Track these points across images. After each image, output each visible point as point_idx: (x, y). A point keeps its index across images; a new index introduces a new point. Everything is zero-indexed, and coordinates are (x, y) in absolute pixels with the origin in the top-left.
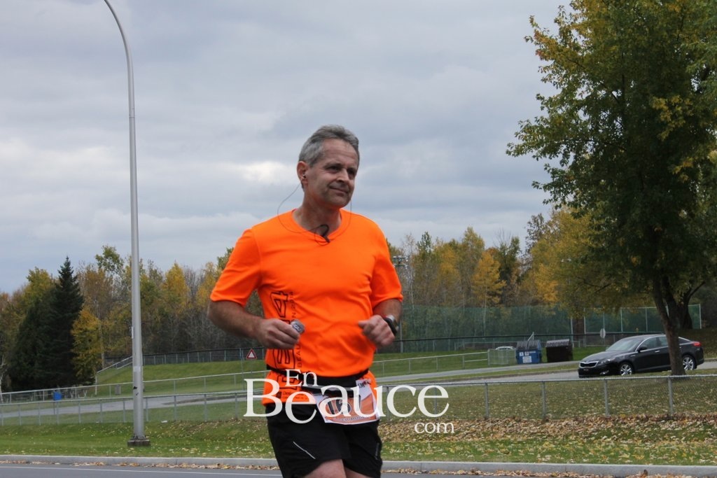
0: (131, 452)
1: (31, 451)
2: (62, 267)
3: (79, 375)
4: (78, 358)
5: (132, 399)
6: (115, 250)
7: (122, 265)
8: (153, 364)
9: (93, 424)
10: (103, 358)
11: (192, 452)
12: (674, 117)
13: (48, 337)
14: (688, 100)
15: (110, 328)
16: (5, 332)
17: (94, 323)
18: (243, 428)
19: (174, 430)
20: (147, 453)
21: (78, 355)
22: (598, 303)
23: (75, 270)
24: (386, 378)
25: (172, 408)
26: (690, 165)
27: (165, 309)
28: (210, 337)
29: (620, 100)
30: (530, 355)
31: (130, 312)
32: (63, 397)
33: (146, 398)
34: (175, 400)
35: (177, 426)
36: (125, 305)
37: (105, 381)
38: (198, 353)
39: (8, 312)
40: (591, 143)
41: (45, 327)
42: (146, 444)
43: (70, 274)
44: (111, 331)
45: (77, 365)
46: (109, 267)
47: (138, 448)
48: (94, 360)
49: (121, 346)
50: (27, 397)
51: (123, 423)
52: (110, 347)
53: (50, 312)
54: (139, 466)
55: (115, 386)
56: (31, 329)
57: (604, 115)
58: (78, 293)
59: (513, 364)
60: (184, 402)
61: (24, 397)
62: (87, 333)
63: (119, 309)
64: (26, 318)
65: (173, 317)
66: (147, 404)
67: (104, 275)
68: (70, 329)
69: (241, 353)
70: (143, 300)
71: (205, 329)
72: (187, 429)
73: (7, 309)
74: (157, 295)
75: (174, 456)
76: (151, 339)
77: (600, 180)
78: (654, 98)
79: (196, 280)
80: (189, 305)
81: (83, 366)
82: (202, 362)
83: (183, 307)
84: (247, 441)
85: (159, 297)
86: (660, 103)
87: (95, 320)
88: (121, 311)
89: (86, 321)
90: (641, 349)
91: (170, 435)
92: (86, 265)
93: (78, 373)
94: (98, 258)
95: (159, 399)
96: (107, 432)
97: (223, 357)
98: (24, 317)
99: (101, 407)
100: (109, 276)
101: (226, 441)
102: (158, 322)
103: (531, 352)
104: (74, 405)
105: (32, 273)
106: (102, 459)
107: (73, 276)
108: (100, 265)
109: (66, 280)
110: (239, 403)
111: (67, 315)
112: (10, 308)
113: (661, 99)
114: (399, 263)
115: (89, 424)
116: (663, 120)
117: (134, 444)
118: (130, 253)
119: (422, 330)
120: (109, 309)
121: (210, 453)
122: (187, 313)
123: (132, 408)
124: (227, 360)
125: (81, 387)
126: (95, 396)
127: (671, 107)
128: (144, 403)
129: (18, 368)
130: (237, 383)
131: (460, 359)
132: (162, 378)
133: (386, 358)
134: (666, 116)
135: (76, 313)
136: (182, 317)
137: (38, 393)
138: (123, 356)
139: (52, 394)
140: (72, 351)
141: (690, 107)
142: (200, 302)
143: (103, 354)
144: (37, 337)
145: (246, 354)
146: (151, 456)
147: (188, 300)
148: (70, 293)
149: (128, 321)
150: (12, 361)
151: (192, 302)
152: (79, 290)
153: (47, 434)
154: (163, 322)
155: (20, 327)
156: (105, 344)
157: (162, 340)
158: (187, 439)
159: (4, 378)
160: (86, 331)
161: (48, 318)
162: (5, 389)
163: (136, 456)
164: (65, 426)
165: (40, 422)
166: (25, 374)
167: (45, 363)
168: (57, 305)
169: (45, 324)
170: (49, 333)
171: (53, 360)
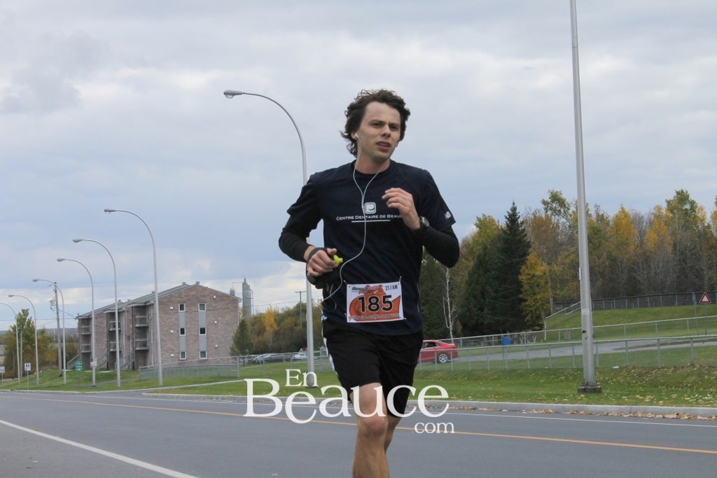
0: (581, 399)
1: (479, 397)
2: (508, 212)
3: (528, 321)
4: (527, 303)
5: (580, 344)
6: (561, 194)
7: (569, 209)
8: (602, 309)
9: (542, 369)
10: (551, 303)
11: (647, 399)
13: (497, 282)
15: (558, 273)
16: (455, 278)
18: (700, 374)
19: (626, 377)
20: (599, 400)
21: (526, 301)
23: (522, 214)
25: (623, 353)
27: (613, 253)
28: (660, 282)
31: (578, 256)
32: (512, 343)
33: (596, 343)
34: (627, 345)
35: (629, 372)
36: (572, 249)
37: (553, 328)
38: (648, 298)
41: (493, 272)
42: (597, 391)
43: (517, 220)
44: (559, 275)
45: (526, 310)
46: (555, 212)
47: (589, 395)
48: (542, 305)
49: (570, 292)
50: (478, 342)
51: (573, 369)
53: (499, 258)
54: (590, 414)
55: (564, 331)
56: (479, 275)
58: (525, 238)
60: (636, 347)
61: (475, 342)
62: (535, 278)
63: (567, 254)
64: (475, 265)
65: (621, 262)
66: (597, 349)
67: (550, 220)
68: (517, 275)
69: (694, 298)
70: (590, 244)
71: (655, 273)
72: (640, 375)
74: (604, 239)
75: (628, 404)
76: (599, 283)
79: (644, 224)
80: (638, 249)
81: (531, 311)
82: (652, 306)
83: (632, 251)
84: (705, 389)
85: (607, 241)
87: (542, 265)
88: (569, 255)
89: (532, 267)
91: (622, 381)
92: (532, 211)
93: (527, 318)
94: (544, 203)
95: (604, 344)
96: (557, 378)
97: (675, 303)
98: (472, 264)
99: (550, 352)
100: (556, 221)
101: (682, 387)
102: (605, 267)
104: (523, 350)
105: (479, 219)
106: (551, 406)
107: (519, 222)
108: (546, 209)
109: (512, 225)
110: (694, 348)
111: (514, 260)
115: (539, 369)
117: (584, 391)
118: (576, 198)
120: (556, 254)
121: (668, 401)
122: (636, 258)
123: (581, 354)
124: (678, 305)
125: (531, 332)
126: (545, 342)
128: (595, 348)
129: (468, 314)
130: (690, 328)
132: (611, 323)
135: (524, 259)
136: (631, 261)
137: (487, 338)
138: (572, 301)
139: (502, 339)
140: (521, 296)
142: (650, 245)
143: (551, 300)
144: (486, 283)
145: (699, 297)
146: (603, 404)
147: (636, 244)
148: (517, 238)
149: (575, 266)
150: (462, 307)
151: (641, 246)
152: (526, 235)
153: (496, 379)
154: (611, 267)
155: (469, 273)
156: (553, 289)
157: (611, 285)
158: (640, 385)
159: (455, 324)
160: (533, 277)
161: (496, 264)
162: (456, 334)
163: (587, 404)
164: (514, 371)
165: (489, 368)
166: (475, 320)
167: (494, 308)
168: (504, 251)
169: (493, 269)
170: (497, 278)
171: (501, 306)
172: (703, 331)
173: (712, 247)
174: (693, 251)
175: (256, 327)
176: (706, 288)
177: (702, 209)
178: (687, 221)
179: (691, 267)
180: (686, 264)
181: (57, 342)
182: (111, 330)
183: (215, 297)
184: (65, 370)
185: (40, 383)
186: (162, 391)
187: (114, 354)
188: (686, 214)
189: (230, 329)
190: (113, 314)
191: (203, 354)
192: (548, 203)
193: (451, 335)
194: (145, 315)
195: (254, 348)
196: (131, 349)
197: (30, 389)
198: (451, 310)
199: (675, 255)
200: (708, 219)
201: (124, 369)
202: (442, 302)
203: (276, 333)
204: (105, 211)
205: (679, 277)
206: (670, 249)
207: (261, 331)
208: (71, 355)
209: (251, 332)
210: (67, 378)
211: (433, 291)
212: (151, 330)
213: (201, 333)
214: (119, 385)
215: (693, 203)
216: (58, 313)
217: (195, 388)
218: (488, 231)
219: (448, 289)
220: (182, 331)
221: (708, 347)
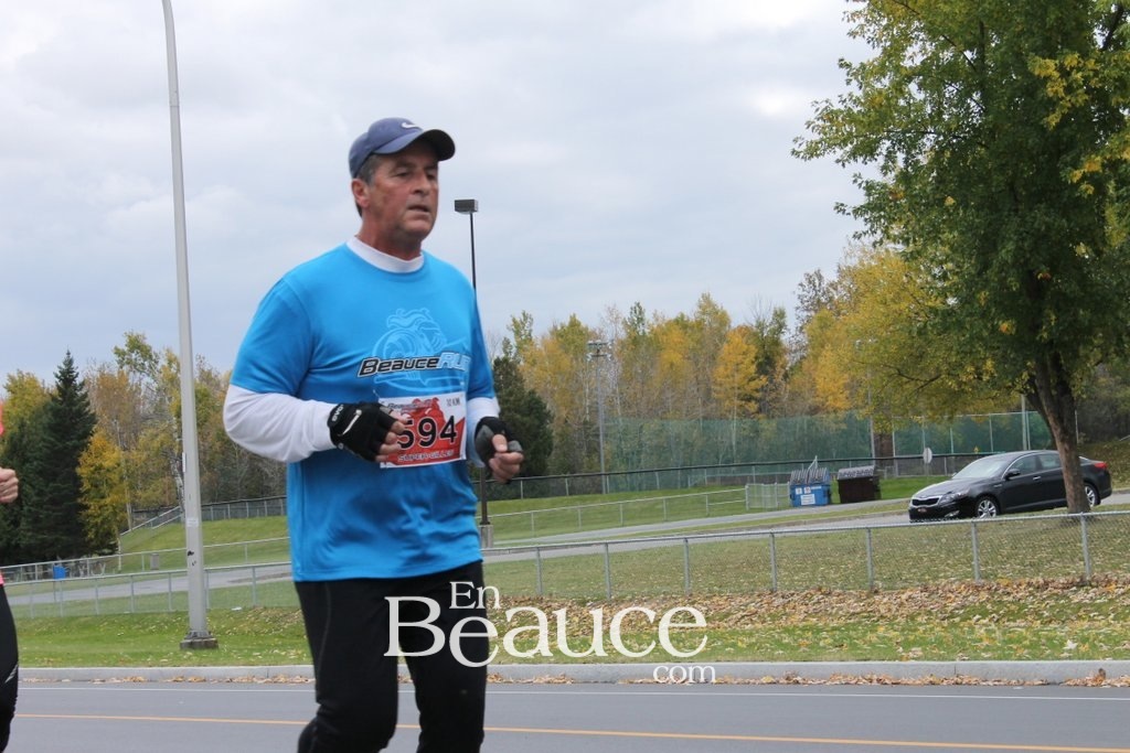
0: (188, 659)
2: (60, 367)
3: (91, 540)
4: (89, 512)
5: (185, 574)
6: (144, 338)
7: (157, 362)
8: (211, 519)
9: (120, 615)
10: (129, 511)
12: (1069, 90)
13: (40, 479)
14: (1093, 61)
15: (139, 464)
19: (253, 623)
20: (217, 659)
21: (87, 507)
22: (921, 405)
23: (83, 372)
24: (586, 533)
25: (248, 587)
26: (1097, 167)
29: (978, 66)
30: (813, 492)
32: (67, 575)
33: (208, 571)
34: (254, 574)
35: (257, 616)
36: (160, 426)
37: (134, 549)
40: (931, 136)
41: (35, 463)
42: (211, 645)
43: (73, 380)
44: (142, 467)
45: (88, 522)
46: (135, 366)
47: (198, 652)
48: (115, 514)
49: (157, 493)
50: (10, 576)
51: (169, 613)
52: (139, 493)
53: (44, 440)
54: (204, 681)
55: (150, 555)
57: (951, 90)
58: (88, 409)
59: (785, 508)
60: (264, 578)
62: (102, 471)
63: (152, 433)
64: (5, 452)
67: (127, 379)
68: (74, 467)
72: (275, 620)
75: (262, 663)
77: (945, 198)
78: (1037, 58)
81: (96, 525)
86: (1046, 67)
87: (114, 450)
88: (156, 436)
89: (99, 455)
90: (1010, 475)
91: (247, 629)
92: (98, 366)
93: (90, 536)
94: (118, 352)
95: (220, 573)
96: (144, 628)
99: (132, 587)
100: (136, 381)
102: (216, 451)
103: (814, 488)
104: (87, 586)
105: (11, 379)
106: (142, 671)
107: (78, 383)
108: (120, 362)
109: (66, 387)
111: (70, 443)
113: (1047, 60)
114: (598, 351)
115: (114, 615)
116: (1051, 95)
117: (192, 646)
119: (635, 458)
120: (136, 433)
123: (184, 589)
125: (95, 557)
126: (120, 572)
127: (1065, 73)
128: (205, 579)
131: (700, 501)
132: (224, 541)
133: (584, 501)
134: (1055, 88)
135: (84, 441)
137: (28, 568)
138: (161, 508)
139: (50, 570)
140: (79, 500)
141: (1096, 73)
143: (128, 506)
146: (223, 665)
148: (77, 407)
152: (88, 404)
153: (44, 633)
154: (223, 453)
156: (132, 488)
157: (222, 480)
160: (100, 469)
161: (40, 449)
164: (72, 619)
165: (32, 616)
166: (5, 540)
167: (37, 520)
168: (53, 428)
169: (36, 459)
170: (40, 473)
171: (48, 517)
192: (124, 353)
218: (26, 397)
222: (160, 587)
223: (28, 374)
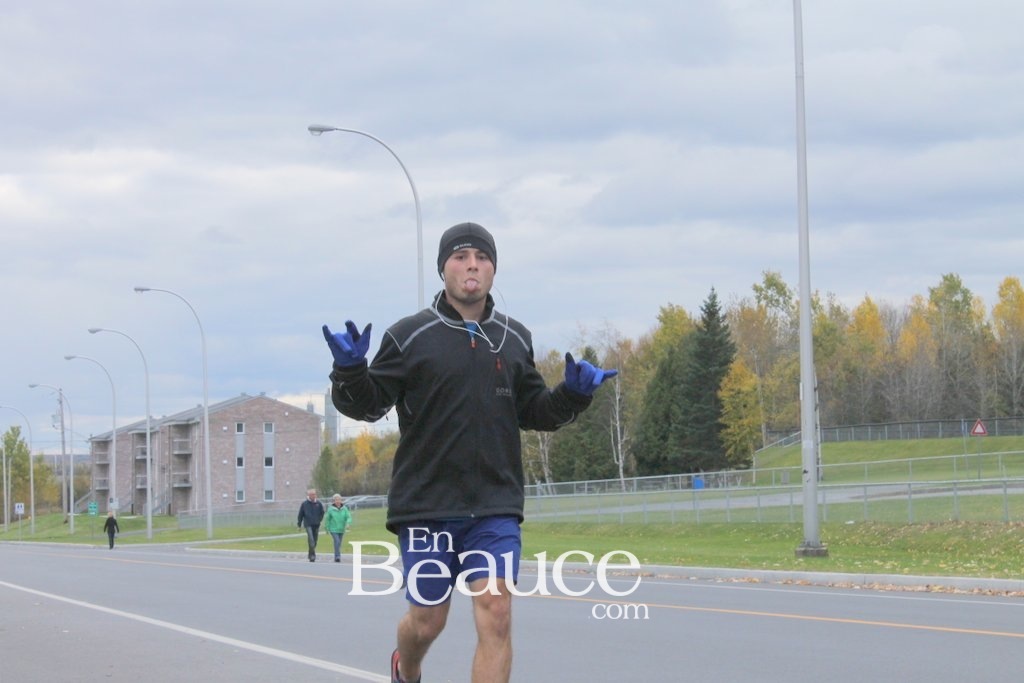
0: (799, 564)
1: (658, 560)
2: (705, 302)
3: (730, 456)
4: (729, 431)
5: (800, 489)
6: (780, 277)
7: (790, 298)
8: (835, 441)
9: (747, 523)
10: (764, 431)
11: (888, 566)
13: (687, 400)
15: (774, 390)
16: (628, 393)
17: (750, 382)
18: (966, 534)
19: (864, 536)
20: (823, 566)
21: (729, 427)
23: (724, 306)
25: (862, 504)
27: (853, 362)
28: (917, 403)
32: (707, 486)
33: (821, 488)
34: (866, 492)
35: (868, 529)
36: (793, 356)
37: (767, 465)
38: (901, 426)
39: (630, 366)
41: (682, 386)
42: (822, 554)
43: (716, 312)
44: (776, 392)
45: (728, 440)
47: (810, 559)
48: (751, 433)
49: (790, 415)
50: (658, 485)
51: (790, 524)
53: (690, 366)
54: (810, 584)
55: (780, 470)
56: (663, 390)
58: (729, 339)
60: (879, 495)
61: (655, 484)
62: (741, 395)
63: (786, 362)
64: (657, 375)
65: (863, 374)
66: (824, 497)
67: (765, 313)
68: (716, 390)
69: (964, 426)
71: (911, 391)
72: (883, 534)
73: (630, 362)
74: (840, 342)
75: (861, 571)
76: (831, 405)
79: (898, 321)
80: (888, 356)
81: (735, 442)
82: (906, 438)
83: (878, 359)
84: (972, 554)
85: (844, 345)
87: (751, 377)
88: (789, 364)
89: (738, 380)
91: (858, 541)
92: (739, 300)
93: (729, 452)
96: (768, 535)
97: (937, 434)
98: (653, 372)
99: (759, 500)
100: (772, 315)
101: (941, 552)
102: (841, 381)
104: (725, 497)
105: (663, 310)
106: (758, 573)
107: (720, 315)
108: (758, 299)
109: (710, 319)
110: (959, 497)
111: (712, 369)
112: (633, 360)
115: (742, 523)
117: (805, 553)
120: (771, 362)
121: (915, 569)
122: (885, 368)
123: (802, 503)
124: (943, 437)
125: (733, 471)
126: (754, 485)
128: (820, 494)
129: (645, 444)
130: (958, 469)
132: (849, 461)
135: (725, 367)
136: (878, 373)
137: (673, 478)
138: (791, 429)
139: (692, 481)
140: (720, 420)
142: (905, 351)
143: (763, 426)
144: (672, 401)
145: (971, 424)
146: (828, 571)
147: (886, 349)
148: (717, 338)
149: (795, 380)
150: (637, 434)
151: (892, 353)
152: (729, 334)
153: (683, 536)
154: (849, 381)
155: (648, 387)
156: (767, 411)
157: (848, 406)
158: (883, 548)
159: (626, 458)
160: (739, 393)
161: (687, 374)
162: (627, 472)
163: (806, 570)
164: (708, 525)
165: (673, 520)
166: (655, 453)
167: (683, 437)
168: (699, 356)
169: (682, 382)
170: (687, 395)
171: (693, 433)
172: (976, 473)
173: (992, 356)
174: (967, 361)
175: (344, 457)
176: (982, 413)
177: (979, 302)
178: (959, 318)
179: (961, 383)
180: (955, 378)
181: (60, 473)
182: (138, 457)
183: (287, 414)
184: (72, 514)
185: (36, 532)
186: (213, 546)
187: (143, 492)
188: (957, 307)
189: (308, 459)
190: (142, 436)
191: (269, 494)
192: (761, 290)
193: (621, 474)
194: (187, 437)
195: (341, 488)
196: (167, 486)
197: (22, 540)
198: (622, 438)
199: (941, 366)
200: (988, 317)
201: (156, 514)
202: (609, 426)
203: (373, 467)
204: (136, 290)
205: (945, 398)
206: (933, 358)
207: (350, 465)
208: (81, 492)
209: (337, 465)
210: (75, 526)
211: (597, 411)
212: (196, 460)
213: (267, 465)
214: (150, 536)
215: (965, 292)
216: (63, 433)
217: (259, 542)
219: (617, 408)
220: (240, 461)
221: (979, 496)
222: (784, 500)
223: (677, 306)
